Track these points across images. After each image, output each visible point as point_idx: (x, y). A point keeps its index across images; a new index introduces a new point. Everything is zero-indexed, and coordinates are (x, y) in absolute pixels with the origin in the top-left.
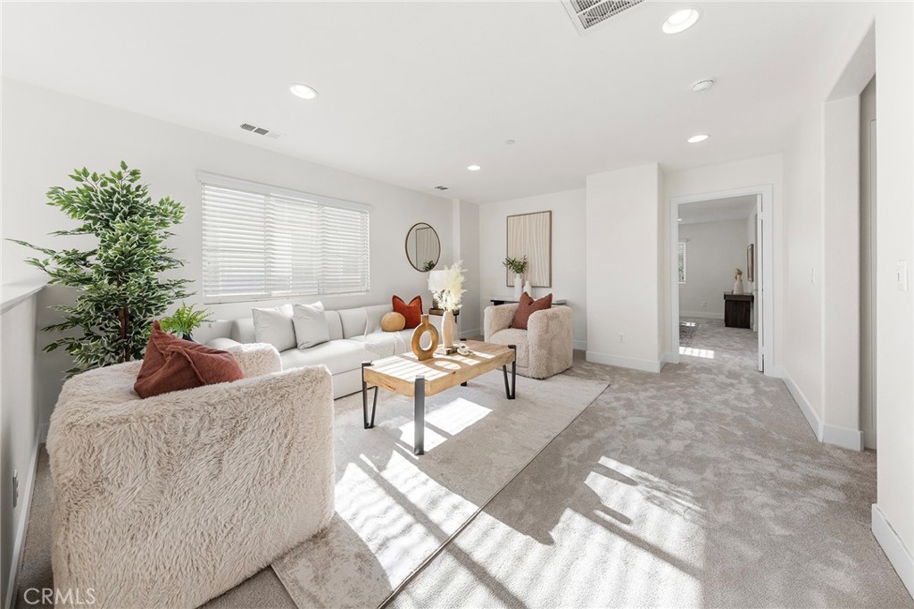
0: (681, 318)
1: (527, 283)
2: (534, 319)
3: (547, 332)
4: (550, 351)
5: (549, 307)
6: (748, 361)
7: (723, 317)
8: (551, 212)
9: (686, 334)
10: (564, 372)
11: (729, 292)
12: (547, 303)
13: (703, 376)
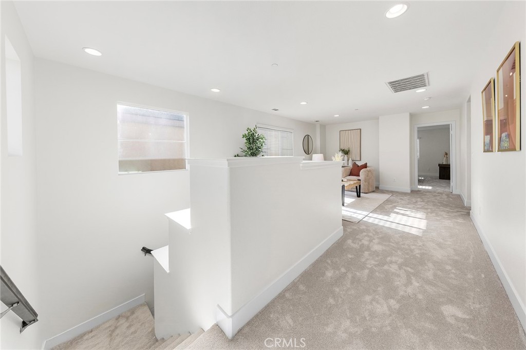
0: (419, 176)
1: (350, 159)
2: (362, 172)
3: (368, 176)
4: (369, 183)
5: (366, 168)
6: (447, 190)
7: (438, 176)
8: (360, 129)
9: (420, 182)
10: (373, 192)
11: (441, 163)
12: (365, 166)
13: (427, 193)
